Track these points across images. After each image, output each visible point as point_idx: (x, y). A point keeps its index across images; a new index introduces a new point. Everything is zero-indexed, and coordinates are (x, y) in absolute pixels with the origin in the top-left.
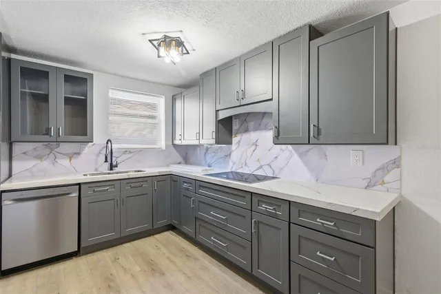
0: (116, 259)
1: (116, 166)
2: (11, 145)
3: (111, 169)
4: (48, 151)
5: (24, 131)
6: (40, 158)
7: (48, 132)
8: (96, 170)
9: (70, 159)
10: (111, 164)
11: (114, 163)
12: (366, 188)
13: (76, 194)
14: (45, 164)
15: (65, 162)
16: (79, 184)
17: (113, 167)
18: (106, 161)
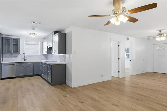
1: (26, 60)
2: (3, 54)
4: (10, 56)
5: (5, 52)
6: (8, 57)
7: (10, 52)
9: (15, 58)
10: (25, 59)
11: (26, 59)
13: (15, 65)
14: (10, 59)
16: (16, 63)
17: (25, 60)
18: (23, 58)
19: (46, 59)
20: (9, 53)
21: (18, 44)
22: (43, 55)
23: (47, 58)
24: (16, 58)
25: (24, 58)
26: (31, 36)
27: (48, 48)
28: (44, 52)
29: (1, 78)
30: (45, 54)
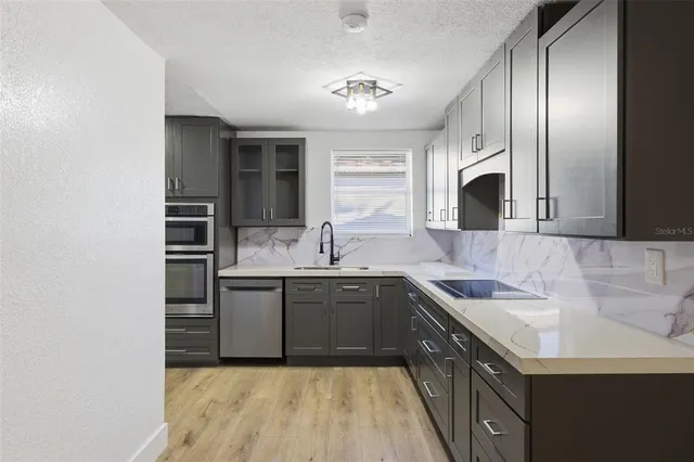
0: (315, 380)
1: (338, 259)
2: (236, 230)
3: (332, 263)
4: (266, 236)
6: (260, 244)
8: (316, 263)
9: (288, 247)
10: (332, 255)
11: (336, 255)
12: (669, 336)
13: (280, 290)
14: (265, 252)
15: (281, 250)
16: (284, 278)
17: (333, 260)
18: (322, 252)
19: (447, 259)
20: (259, 222)
21: (297, 173)
22: (430, 230)
23: (451, 254)
24: (294, 250)
25: (327, 247)
26: (351, 104)
27: (465, 183)
28: (437, 217)
29: (220, 358)
30: (440, 226)
